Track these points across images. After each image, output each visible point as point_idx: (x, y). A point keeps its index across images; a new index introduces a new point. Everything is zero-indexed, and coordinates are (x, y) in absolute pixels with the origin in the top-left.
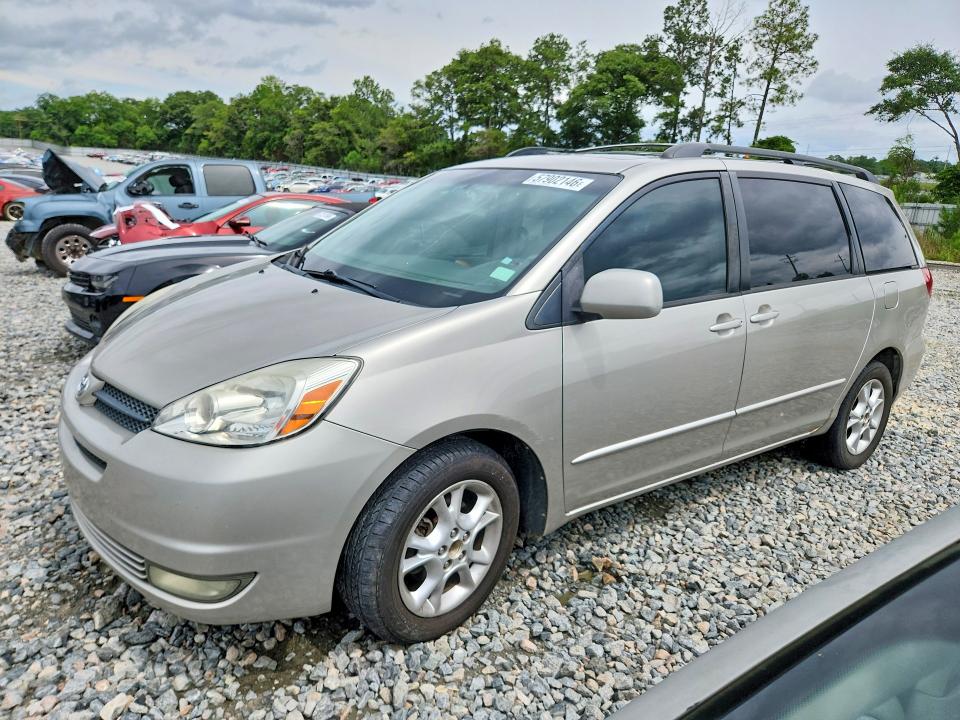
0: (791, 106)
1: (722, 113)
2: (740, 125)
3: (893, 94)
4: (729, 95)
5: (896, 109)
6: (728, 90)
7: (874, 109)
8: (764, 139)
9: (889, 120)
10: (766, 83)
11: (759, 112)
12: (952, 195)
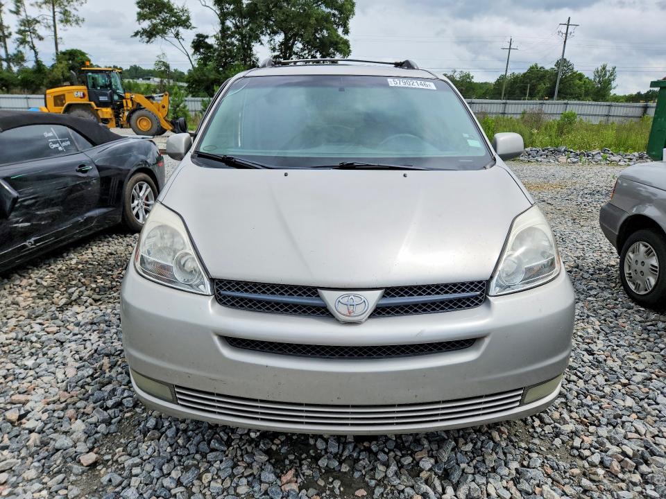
0: (77, 26)
1: (23, 28)
2: (41, 38)
3: (146, 24)
4: (23, 13)
5: (150, 34)
6: (21, 9)
7: (136, 34)
8: (64, 50)
9: (147, 42)
10: (51, 7)
11: (53, 29)
12: (197, 92)
